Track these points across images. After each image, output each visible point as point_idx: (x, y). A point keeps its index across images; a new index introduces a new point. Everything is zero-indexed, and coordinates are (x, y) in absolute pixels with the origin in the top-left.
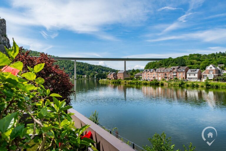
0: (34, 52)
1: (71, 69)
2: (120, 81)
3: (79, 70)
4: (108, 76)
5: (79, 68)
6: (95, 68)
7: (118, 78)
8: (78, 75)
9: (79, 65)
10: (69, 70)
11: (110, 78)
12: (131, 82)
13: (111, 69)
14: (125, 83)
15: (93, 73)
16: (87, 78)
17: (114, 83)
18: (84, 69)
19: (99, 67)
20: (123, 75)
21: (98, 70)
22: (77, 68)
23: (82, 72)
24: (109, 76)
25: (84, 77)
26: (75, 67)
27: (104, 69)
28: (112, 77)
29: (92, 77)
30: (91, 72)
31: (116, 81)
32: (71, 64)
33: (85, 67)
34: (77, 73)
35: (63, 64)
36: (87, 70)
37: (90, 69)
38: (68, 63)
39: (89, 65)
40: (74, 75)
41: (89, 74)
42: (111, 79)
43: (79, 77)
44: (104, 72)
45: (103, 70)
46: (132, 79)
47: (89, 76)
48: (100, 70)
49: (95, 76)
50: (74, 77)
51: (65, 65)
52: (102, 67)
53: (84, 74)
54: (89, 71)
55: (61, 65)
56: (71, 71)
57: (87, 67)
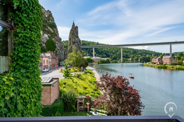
0: (92, 42)
1: (118, 54)
2: (166, 65)
3: (125, 54)
4: (152, 60)
5: (125, 52)
6: (139, 52)
7: (164, 63)
8: (124, 59)
9: (125, 50)
10: (116, 55)
11: (155, 62)
12: (179, 68)
13: (155, 52)
14: (172, 68)
15: (137, 57)
16: (132, 61)
17: (160, 67)
18: (128, 54)
19: (143, 51)
20: (169, 60)
21: (142, 53)
22: (123, 53)
23: (127, 55)
24: (154, 60)
25: (129, 61)
26: (122, 52)
27: (147, 52)
28: (157, 61)
29: (136, 60)
30: (135, 56)
31: (162, 65)
32: (118, 49)
33: (129, 51)
34: (124, 57)
35: (112, 50)
36: (131, 54)
37: (134, 53)
38: (116, 49)
39: (133, 49)
40: (120, 58)
41: (133, 57)
42: (156, 64)
43: (125, 60)
44: (147, 56)
45: (146, 54)
46: (180, 64)
47: (133, 59)
48: (143, 54)
49: (139, 59)
50: (121, 61)
51: (113, 50)
52: (145, 51)
53: (129, 58)
54: (133, 55)
55: (111, 51)
56: (118, 55)
57: (132, 51)
